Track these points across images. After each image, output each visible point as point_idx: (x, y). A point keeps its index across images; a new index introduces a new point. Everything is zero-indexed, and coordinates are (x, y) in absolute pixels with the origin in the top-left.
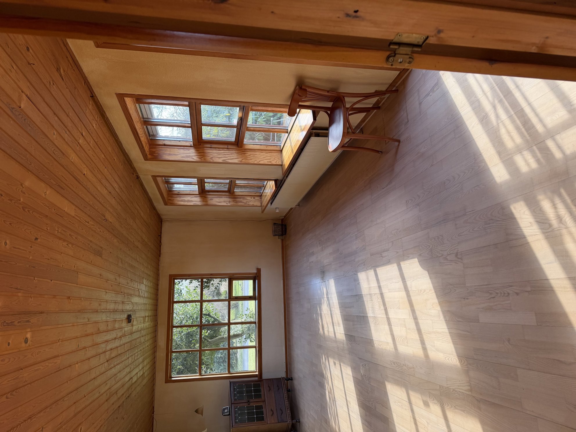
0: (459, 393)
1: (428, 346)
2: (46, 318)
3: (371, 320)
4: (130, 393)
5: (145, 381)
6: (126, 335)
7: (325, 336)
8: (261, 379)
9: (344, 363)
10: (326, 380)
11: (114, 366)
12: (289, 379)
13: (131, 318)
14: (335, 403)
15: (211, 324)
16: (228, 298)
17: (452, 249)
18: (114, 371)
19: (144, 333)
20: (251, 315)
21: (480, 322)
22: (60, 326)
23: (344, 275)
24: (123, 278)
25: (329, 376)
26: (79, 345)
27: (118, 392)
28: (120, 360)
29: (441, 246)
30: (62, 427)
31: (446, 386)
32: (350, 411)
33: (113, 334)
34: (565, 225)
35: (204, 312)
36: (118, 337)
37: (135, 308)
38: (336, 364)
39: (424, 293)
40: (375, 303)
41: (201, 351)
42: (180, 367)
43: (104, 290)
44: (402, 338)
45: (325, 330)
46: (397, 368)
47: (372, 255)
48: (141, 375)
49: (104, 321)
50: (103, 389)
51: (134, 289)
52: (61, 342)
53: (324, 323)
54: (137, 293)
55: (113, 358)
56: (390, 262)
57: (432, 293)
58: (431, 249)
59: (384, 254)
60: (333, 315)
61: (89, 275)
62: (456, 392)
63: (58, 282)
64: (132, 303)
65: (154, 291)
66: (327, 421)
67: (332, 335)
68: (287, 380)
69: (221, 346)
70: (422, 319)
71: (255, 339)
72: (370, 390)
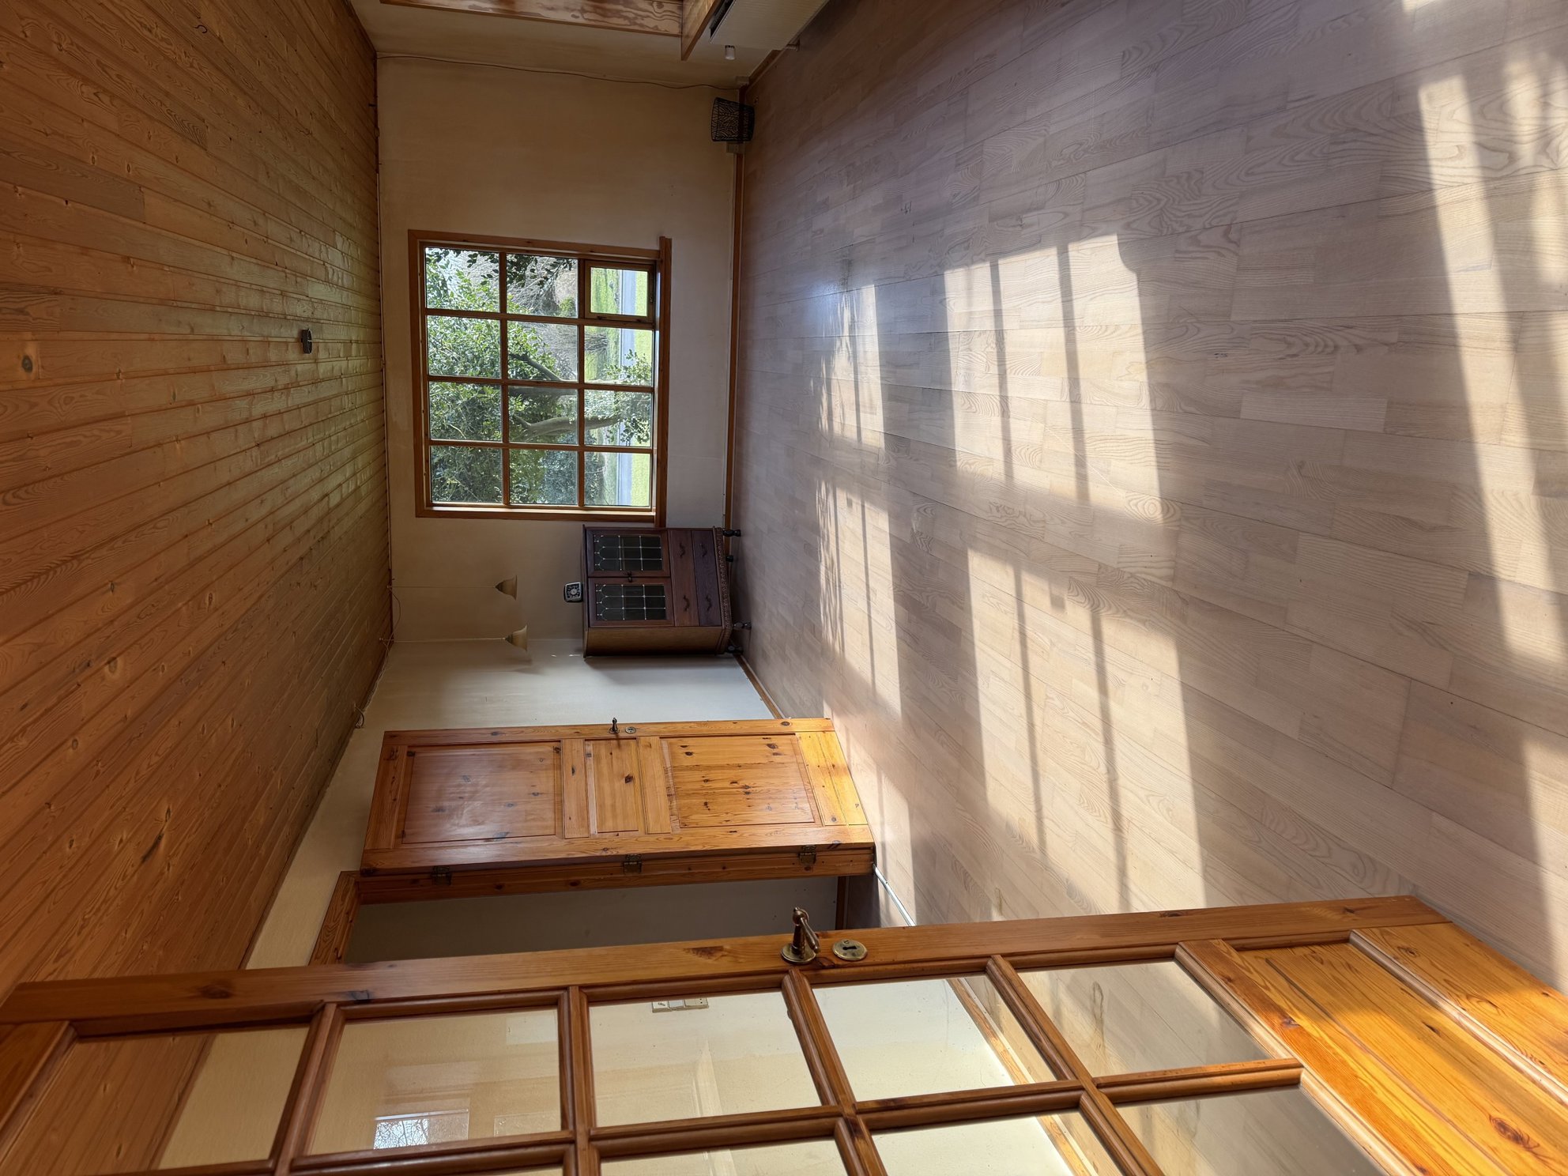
0: (1144, 582)
1: (1092, 471)
2: (71, 309)
3: (958, 402)
4: (326, 531)
5: (362, 508)
6: (301, 384)
7: (832, 436)
8: (663, 528)
9: (873, 503)
10: (824, 540)
11: (277, 459)
12: (733, 534)
13: (311, 339)
14: (840, 592)
15: (530, 381)
16: (577, 317)
17: (1218, 214)
18: (277, 472)
19: (349, 384)
20: (640, 370)
21: (1242, 417)
22: (114, 336)
23: (905, 273)
24: (275, 221)
25: (832, 530)
26: (174, 394)
27: (294, 524)
28: (292, 447)
29: (1191, 202)
30: (163, 586)
31: (1115, 566)
32: (872, 611)
33: (265, 376)
34: (1553, 161)
35: (512, 350)
36: (280, 387)
37: (318, 314)
38: (851, 504)
39: (1114, 335)
40: (979, 356)
41: (506, 446)
42: (453, 482)
43: (225, 252)
44: (1031, 450)
45: (834, 423)
46: (1003, 519)
47: (992, 219)
48: (350, 490)
49: (235, 338)
50: (256, 512)
51: (311, 258)
52: (124, 381)
53: (835, 402)
54: (321, 273)
55: (272, 439)
56: (1040, 241)
57: (1134, 336)
58: (1161, 209)
59: (1028, 219)
60: (859, 383)
61: (176, 200)
62: (1137, 581)
63: (86, 208)
64: (307, 298)
65: (369, 273)
66: (815, 630)
67: (851, 434)
68: (728, 535)
69: (561, 440)
70: (1091, 404)
71: (649, 433)
72: (927, 567)
